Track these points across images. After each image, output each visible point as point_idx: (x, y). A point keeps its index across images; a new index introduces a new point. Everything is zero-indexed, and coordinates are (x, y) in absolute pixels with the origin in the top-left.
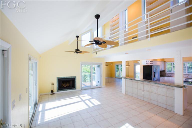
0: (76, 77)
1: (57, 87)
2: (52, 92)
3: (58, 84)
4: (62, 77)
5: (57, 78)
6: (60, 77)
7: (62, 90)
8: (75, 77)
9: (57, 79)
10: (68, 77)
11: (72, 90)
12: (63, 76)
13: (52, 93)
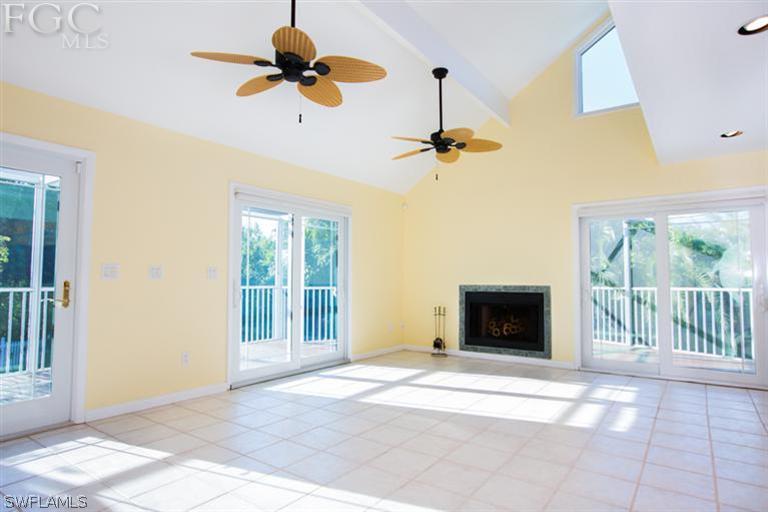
0: (548, 288)
1: (460, 329)
2: (438, 344)
3: (463, 315)
4: (480, 287)
5: (460, 287)
6: (471, 286)
7: (479, 347)
8: (543, 291)
9: (461, 294)
10: (505, 287)
11: (526, 356)
12: (486, 284)
13: (436, 351)
